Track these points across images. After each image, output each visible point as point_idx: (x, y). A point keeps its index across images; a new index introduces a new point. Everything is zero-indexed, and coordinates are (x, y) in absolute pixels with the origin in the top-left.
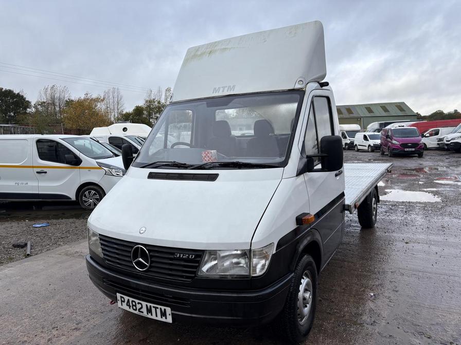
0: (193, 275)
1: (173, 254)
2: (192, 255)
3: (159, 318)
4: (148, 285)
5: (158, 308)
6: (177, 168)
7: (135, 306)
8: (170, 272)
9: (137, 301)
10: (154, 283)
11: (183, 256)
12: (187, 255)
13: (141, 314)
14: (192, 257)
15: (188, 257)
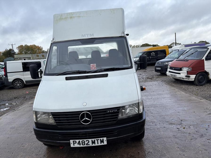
0: (117, 119)
1: (106, 111)
2: (116, 110)
3: (100, 144)
4: (93, 130)
5: (99, 140)
6: (79, 74)
7: (84, 143)
8: (104, 121)
9: (85, 140)
10: (95, 128)
11: (111, 111)
12: (113, 111)
13: (88, 146)
14: (116, 111)
15: (114, 111)
